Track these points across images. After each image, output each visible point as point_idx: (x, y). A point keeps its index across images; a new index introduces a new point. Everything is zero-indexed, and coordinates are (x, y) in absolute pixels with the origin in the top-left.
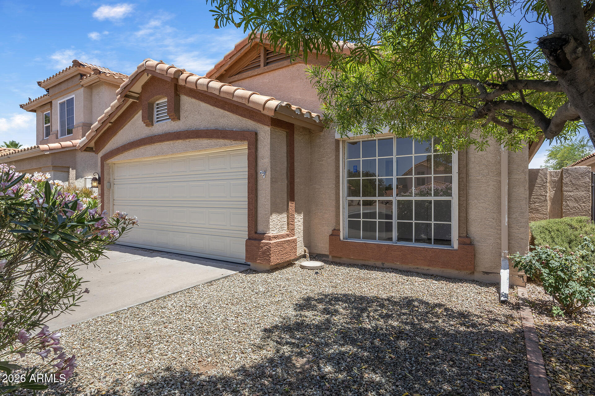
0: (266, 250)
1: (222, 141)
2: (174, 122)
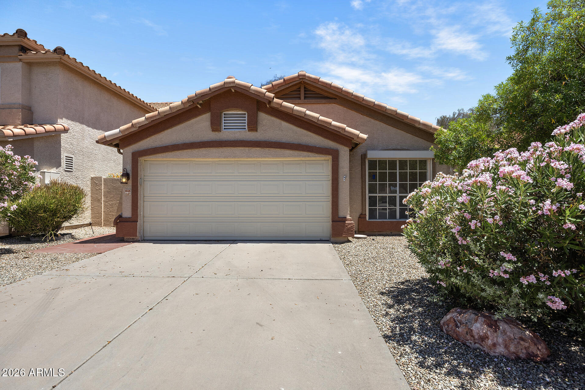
0: (350, 227)
1: (305, 153)
2: (250, 133)
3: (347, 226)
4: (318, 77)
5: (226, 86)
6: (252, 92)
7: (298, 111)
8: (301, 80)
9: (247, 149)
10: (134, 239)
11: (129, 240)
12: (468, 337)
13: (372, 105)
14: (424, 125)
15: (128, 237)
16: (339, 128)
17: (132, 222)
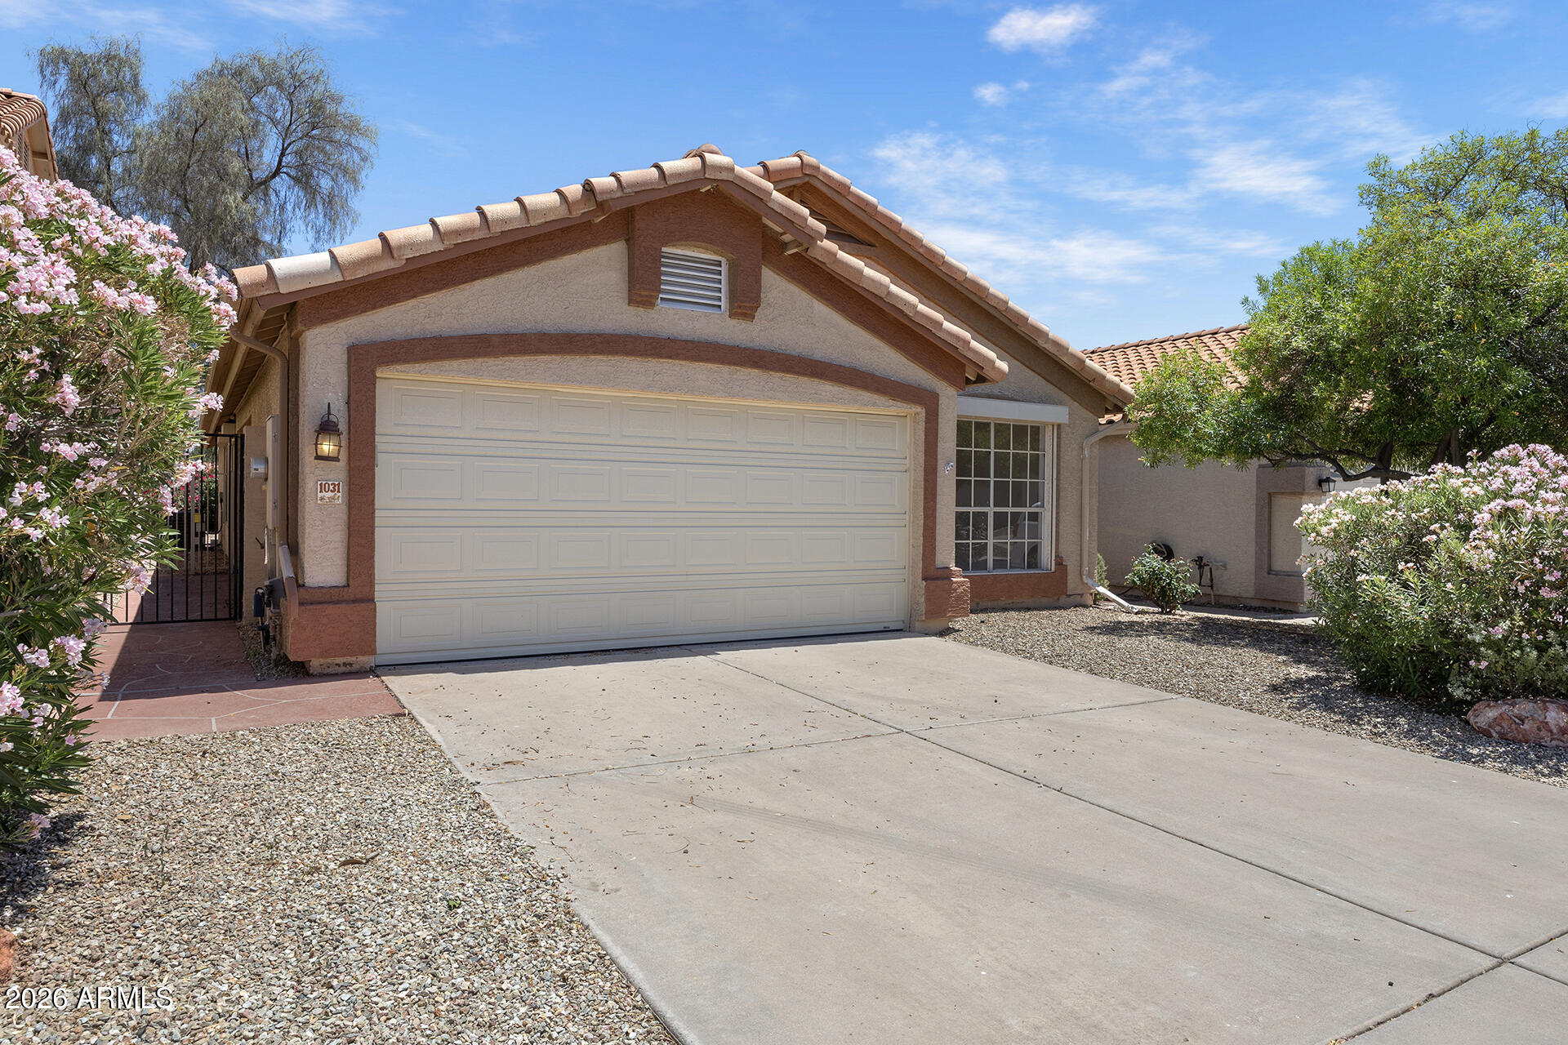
0: (962, 593)
2: (734, 322)
3: (955, 590)
4: (848, 181)
5: (707, 176)
6: (775, 208)
7: (873, 281)
8: (807, 179)
9: (725, 369)
10: (351, 665)
11: (331, 671)
12: (1543, 733)
13: (961, 279)
14: (1056, 344)
15: (329, 660)
16: (958, 338)
17: (354, 601)
